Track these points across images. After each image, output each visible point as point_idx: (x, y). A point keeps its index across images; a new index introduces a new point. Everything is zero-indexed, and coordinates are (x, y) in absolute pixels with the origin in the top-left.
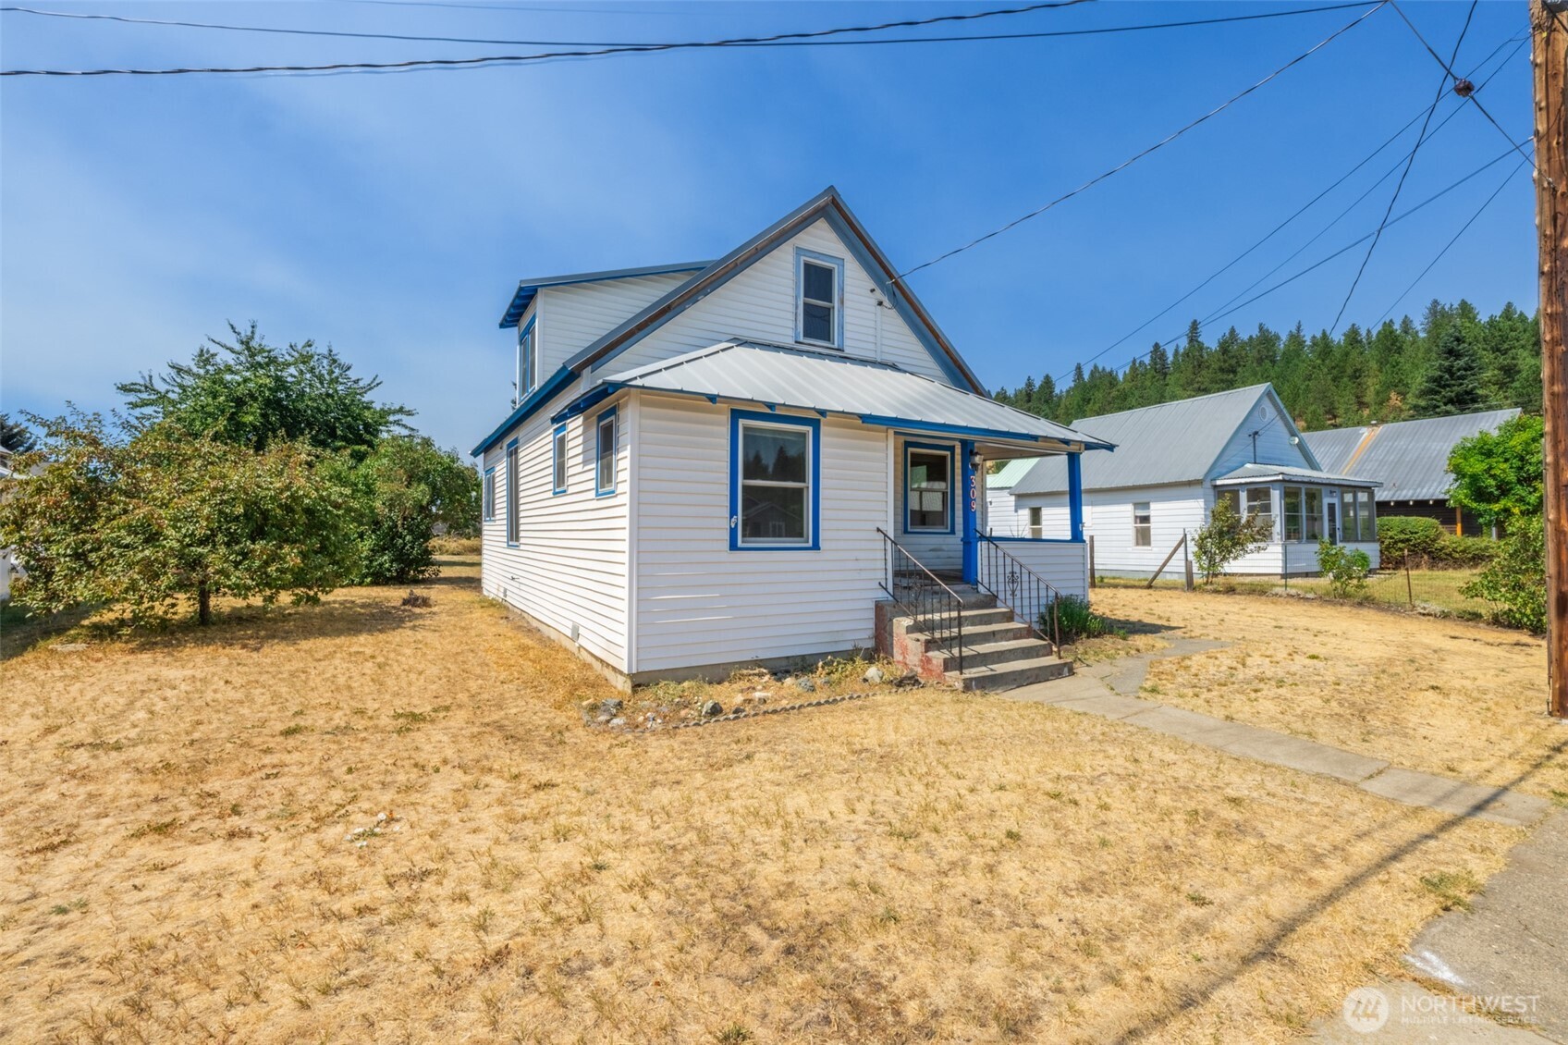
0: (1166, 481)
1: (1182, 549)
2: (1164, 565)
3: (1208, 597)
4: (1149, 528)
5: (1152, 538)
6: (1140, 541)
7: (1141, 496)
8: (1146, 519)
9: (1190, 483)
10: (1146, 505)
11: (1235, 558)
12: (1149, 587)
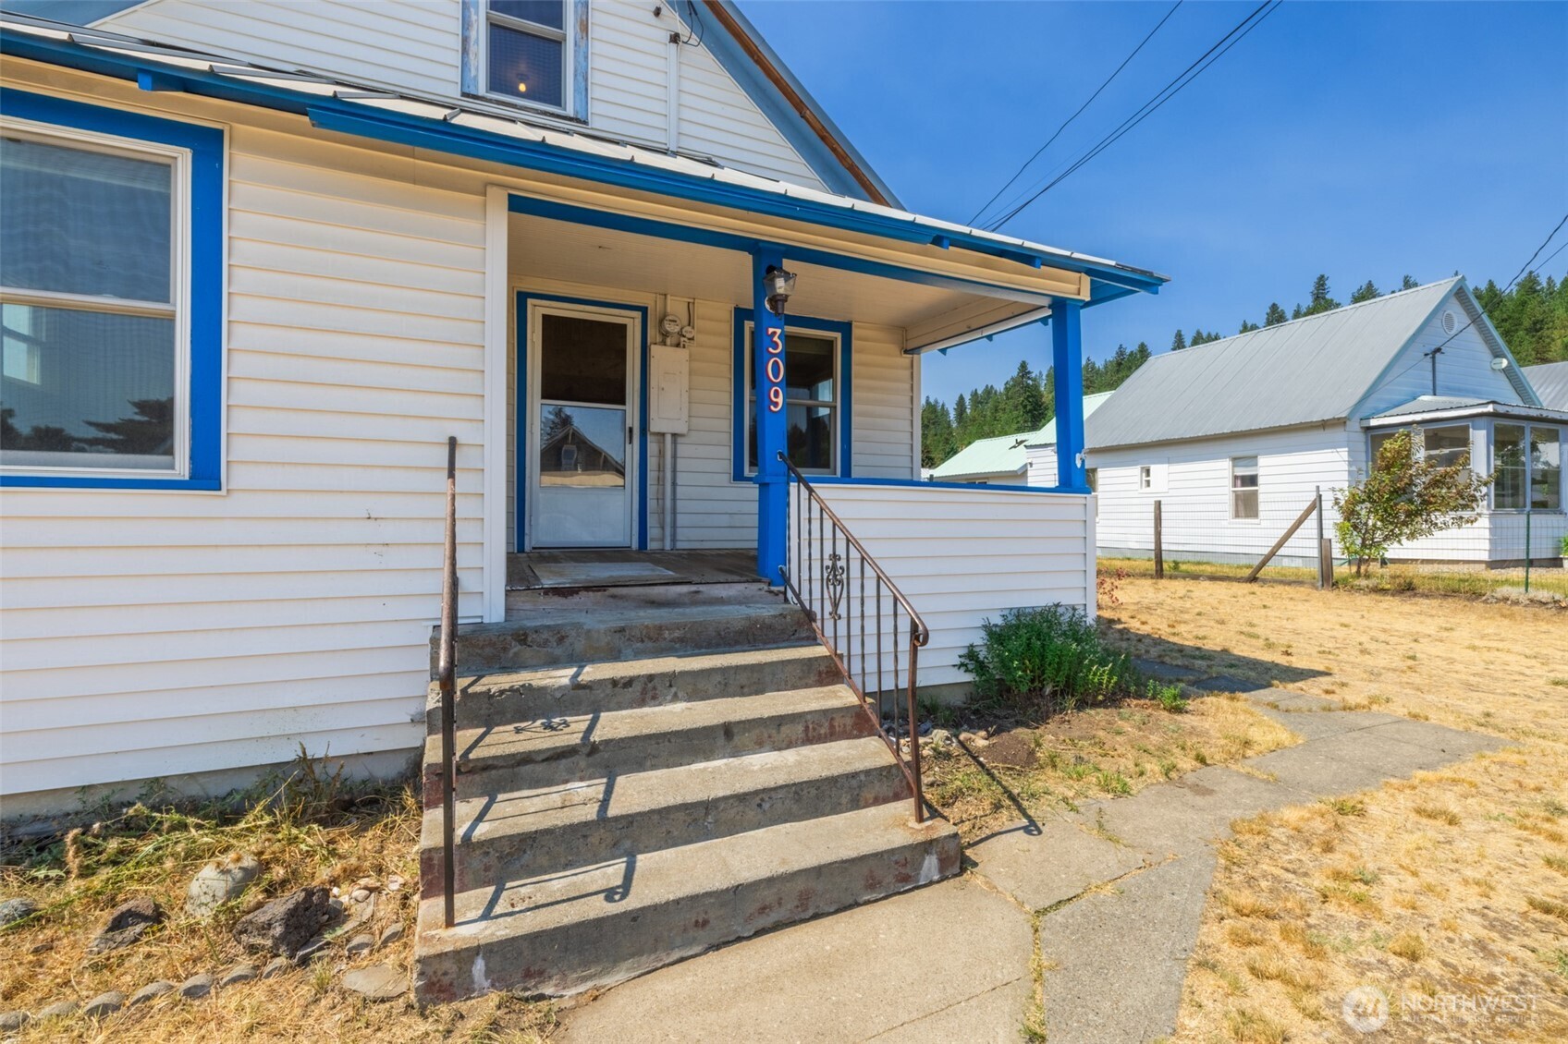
0: (1284, 423)
1: (1312, 521)
2: (1280, 544)
3: (1365, 601)
4: (1255, 493)
5: (1261, 507)
6: (1242, 512)
7: (1242, 448)
8: (1252, 480)
9: (1324, 425)
10: (1252, 460)
11: (1412, 536)
12: (1253, 579)
